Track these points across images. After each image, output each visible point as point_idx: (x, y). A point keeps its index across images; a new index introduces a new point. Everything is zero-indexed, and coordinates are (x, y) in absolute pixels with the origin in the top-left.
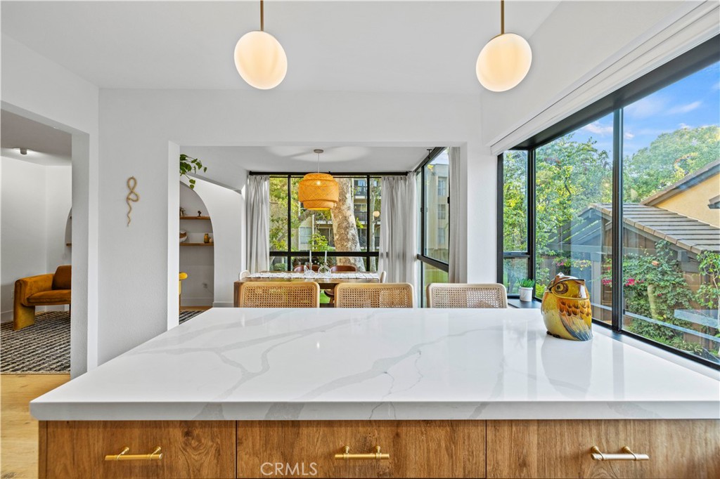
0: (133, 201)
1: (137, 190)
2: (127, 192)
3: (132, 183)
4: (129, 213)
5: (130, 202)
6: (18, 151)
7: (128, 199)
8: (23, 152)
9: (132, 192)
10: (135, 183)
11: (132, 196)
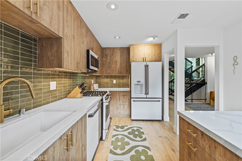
0: (236, 65)
1: (237, 61)
2: (234, 62)
3: (235, 58)
4: (234, 69)
5: (235, 66)
6: (210, 54)
7: (234, 64)
8: (212, 55)
9: (235, 62)
10: (237, 58)
11: (236, 63)
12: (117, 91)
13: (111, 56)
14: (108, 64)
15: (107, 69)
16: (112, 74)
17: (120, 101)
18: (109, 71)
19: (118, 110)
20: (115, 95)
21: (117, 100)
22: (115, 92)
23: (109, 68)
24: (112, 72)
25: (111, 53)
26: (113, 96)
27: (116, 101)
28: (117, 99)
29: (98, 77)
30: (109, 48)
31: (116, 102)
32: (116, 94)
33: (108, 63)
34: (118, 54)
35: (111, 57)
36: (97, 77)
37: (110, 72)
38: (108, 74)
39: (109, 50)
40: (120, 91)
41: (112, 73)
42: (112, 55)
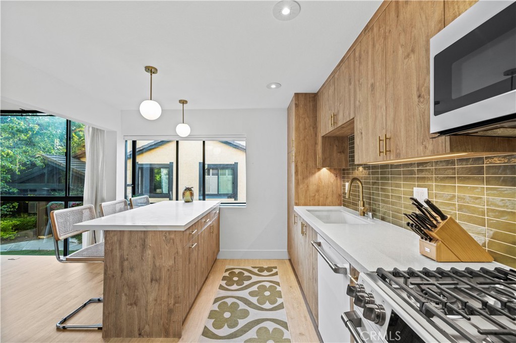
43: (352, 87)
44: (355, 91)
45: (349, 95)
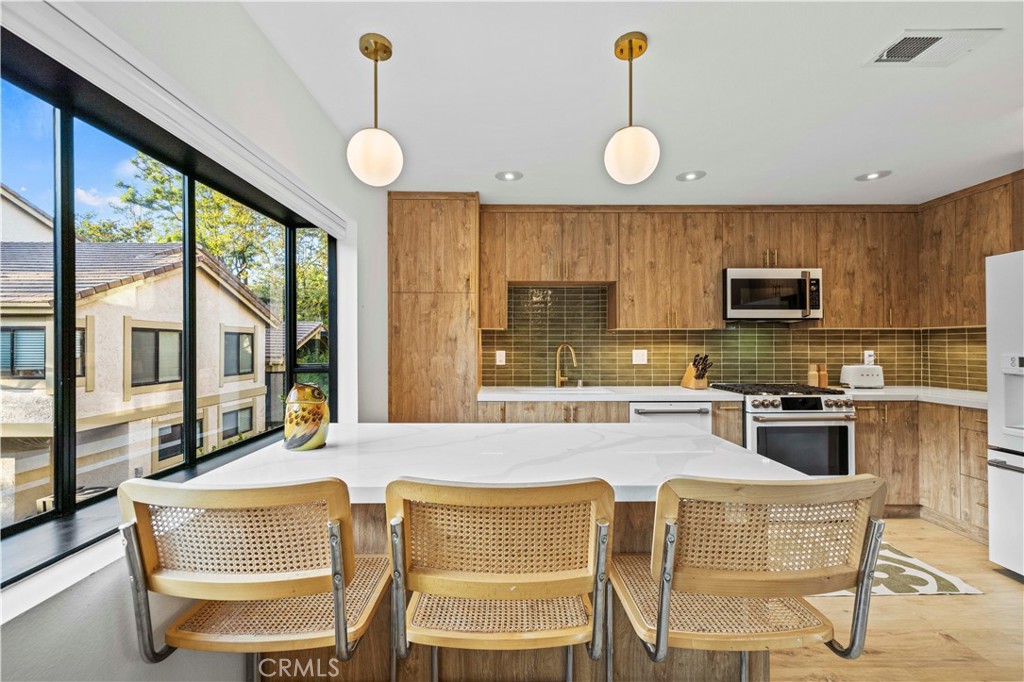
12: (952, 406)
13: (958, 233)
14: (946, 275)
15: (941, 299)
16: (964, 320)
17: (967, 457)
18: (948, 308)
19: (957, 500)
20: (944, 424)
21: (951, 450)
22: (943, 409)
23: (948, 292)
24: (966, 309)
25: (960, 219)
26: (932, 426)
27: (950, 453)
28: (953, 443)
29: (931, 337)
30: (946, 197)
31: (948, 458)
32: (949, 418)
33: (944, 273)
34: (997, 210)
35: (959, 238)
36: (925, 337)
37: (952, 312)
38: (947, 320)
39: (950, 206)
40: (967, 409)
41: (966, 316)
42: (967, 224)
43: (613, 248)
44: (619, 255)
45: (606, 257)
